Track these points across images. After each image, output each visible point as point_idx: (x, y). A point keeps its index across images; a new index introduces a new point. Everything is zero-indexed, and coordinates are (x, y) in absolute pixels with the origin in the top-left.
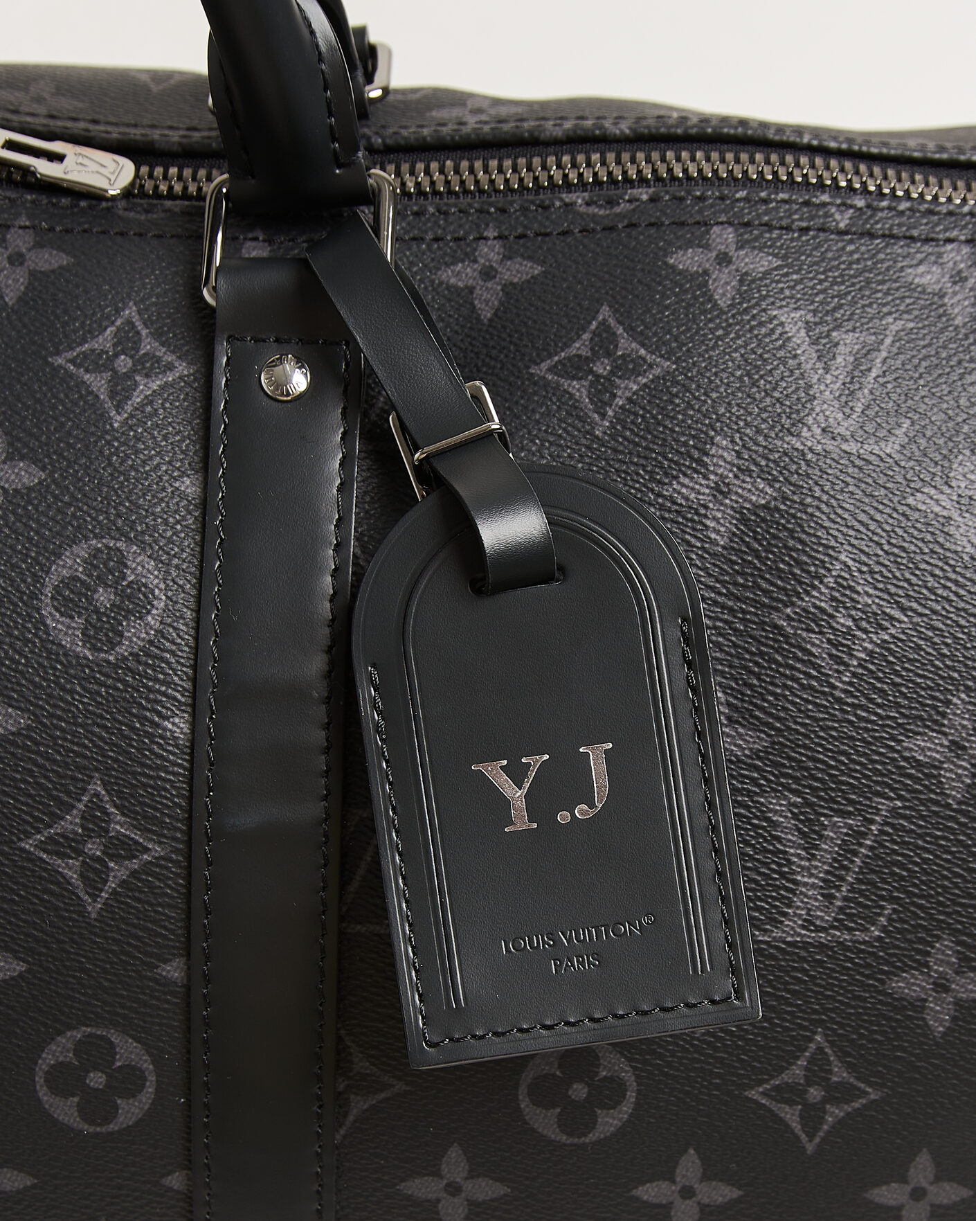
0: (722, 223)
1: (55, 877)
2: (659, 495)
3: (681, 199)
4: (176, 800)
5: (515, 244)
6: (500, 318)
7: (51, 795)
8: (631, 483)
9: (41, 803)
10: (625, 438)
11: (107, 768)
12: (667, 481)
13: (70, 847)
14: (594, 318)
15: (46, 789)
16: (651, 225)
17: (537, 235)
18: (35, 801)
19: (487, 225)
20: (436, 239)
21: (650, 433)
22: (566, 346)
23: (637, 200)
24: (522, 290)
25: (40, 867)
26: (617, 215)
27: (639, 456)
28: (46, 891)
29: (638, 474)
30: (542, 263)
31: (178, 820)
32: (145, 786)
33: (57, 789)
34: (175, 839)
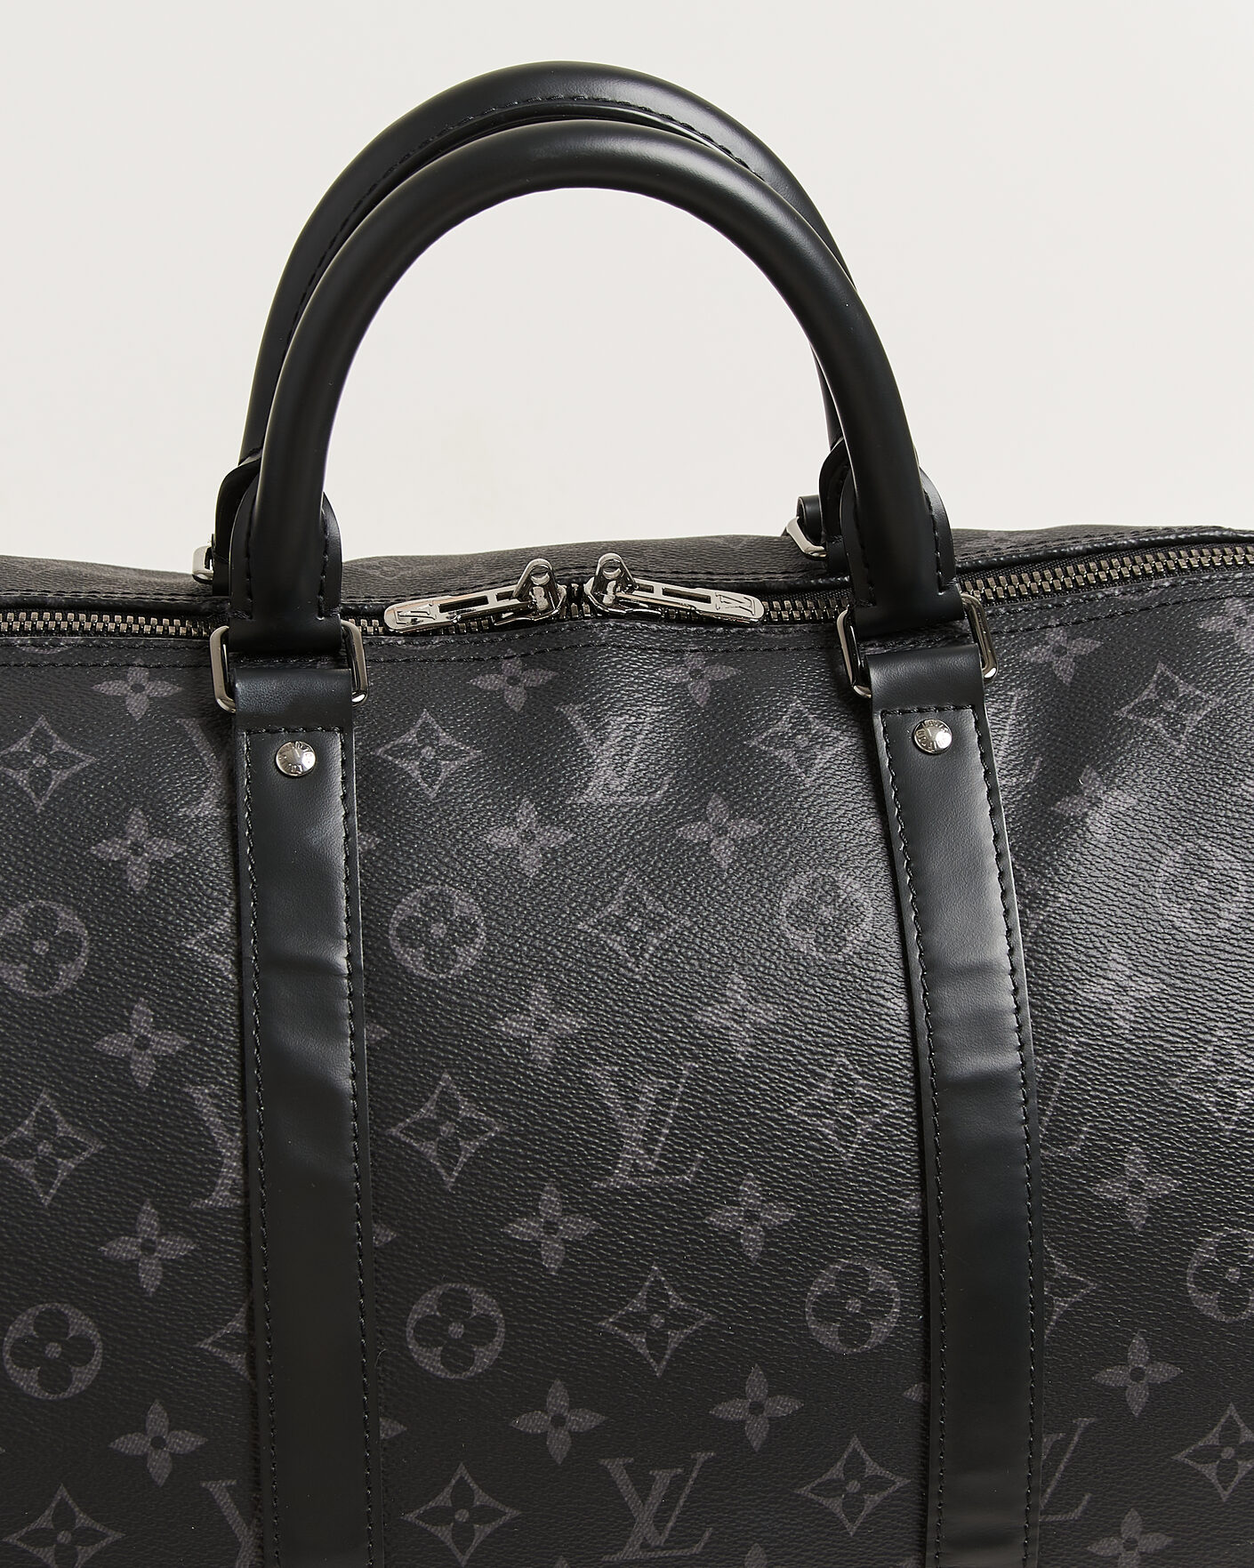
0: (1231, 597)
1: (814, 1135)
2: (1232, 795)
3: (1195, 583)
4: (904, 1063)
5: (1076, 628)
6: (1079, 681)
7: (806, 1069)
8: (1209, 788)
9: (800, 1076)
10: (1199, 756)
11: (848, 1043)
12: (1236, 784)
13: (826, 1109)
14: (1154, 672)
15: (804, 1065)
16: (1178, 603)
17: (1090, 620)
18: (795, 1075)
19: (1049, 617)
20: (1012, 632)
21: (1217, 750)
22: (1137, 694)
23: (1161, 587)
24: (1090, 660)
25: (803, 1128)
26: (1149, 599)
27: (1212, 767)
28: (809, 1147)
29: (1213, 781)
30: (1101, 639)
31: (907, 1079)
32: (879, 1054)
33: (811, 1064)
34: (905, 1095)
